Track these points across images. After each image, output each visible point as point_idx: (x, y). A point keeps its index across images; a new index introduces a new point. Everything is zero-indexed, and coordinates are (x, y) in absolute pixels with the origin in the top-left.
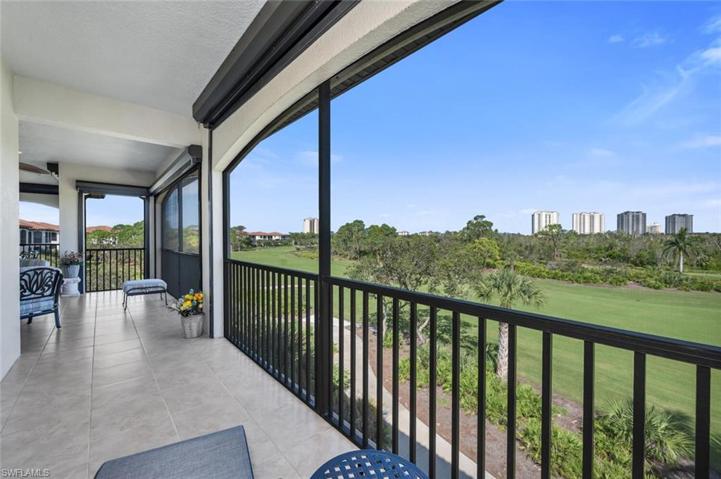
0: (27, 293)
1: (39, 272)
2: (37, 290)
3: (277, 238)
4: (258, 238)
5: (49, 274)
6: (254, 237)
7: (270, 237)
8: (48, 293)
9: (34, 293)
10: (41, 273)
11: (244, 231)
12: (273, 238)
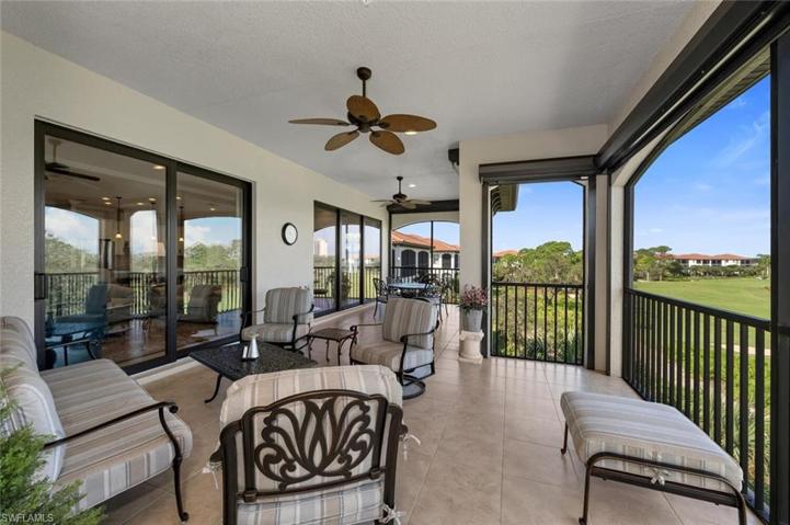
0: (299, 471)
1: (320, 403)
2: (326, 460)
3: (731, 263)
4: (692, 263)
5: (355, 412)
6: (685, 261)
7: (717, 261)
8: (364, 467)
9: (320, 471)
10: (329, 406)
11: (668, 253)
12: (724, 264)
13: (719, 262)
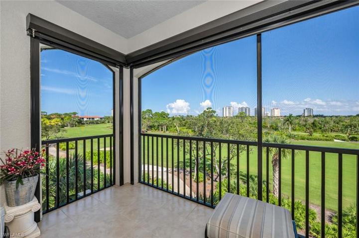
3: (97, 119)
4: (85, 119)
6: (83, 118)
7: (93, 118)
11: (77, 115)
12: (95, 119)
13: (94, 119)
